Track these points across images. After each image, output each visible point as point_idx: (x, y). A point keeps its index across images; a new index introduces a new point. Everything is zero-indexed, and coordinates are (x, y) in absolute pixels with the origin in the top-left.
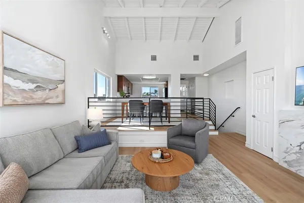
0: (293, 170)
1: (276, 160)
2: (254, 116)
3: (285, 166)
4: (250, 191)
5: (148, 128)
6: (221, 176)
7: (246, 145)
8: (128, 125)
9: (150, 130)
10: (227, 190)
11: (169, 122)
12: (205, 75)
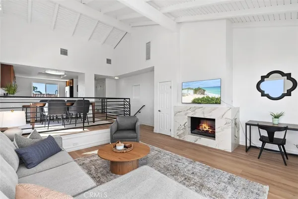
0: (181, 139)
1: (172, 136)
2: (159, 111)
3: (178, 138)
4: (174, 154)
5: (81, 130)
6: (157, 152)
7: (154, 131)
8: (47, 130)
9: (84, 132)
10: (164, 157)
11: (94, 122)
12: (116, 78)
